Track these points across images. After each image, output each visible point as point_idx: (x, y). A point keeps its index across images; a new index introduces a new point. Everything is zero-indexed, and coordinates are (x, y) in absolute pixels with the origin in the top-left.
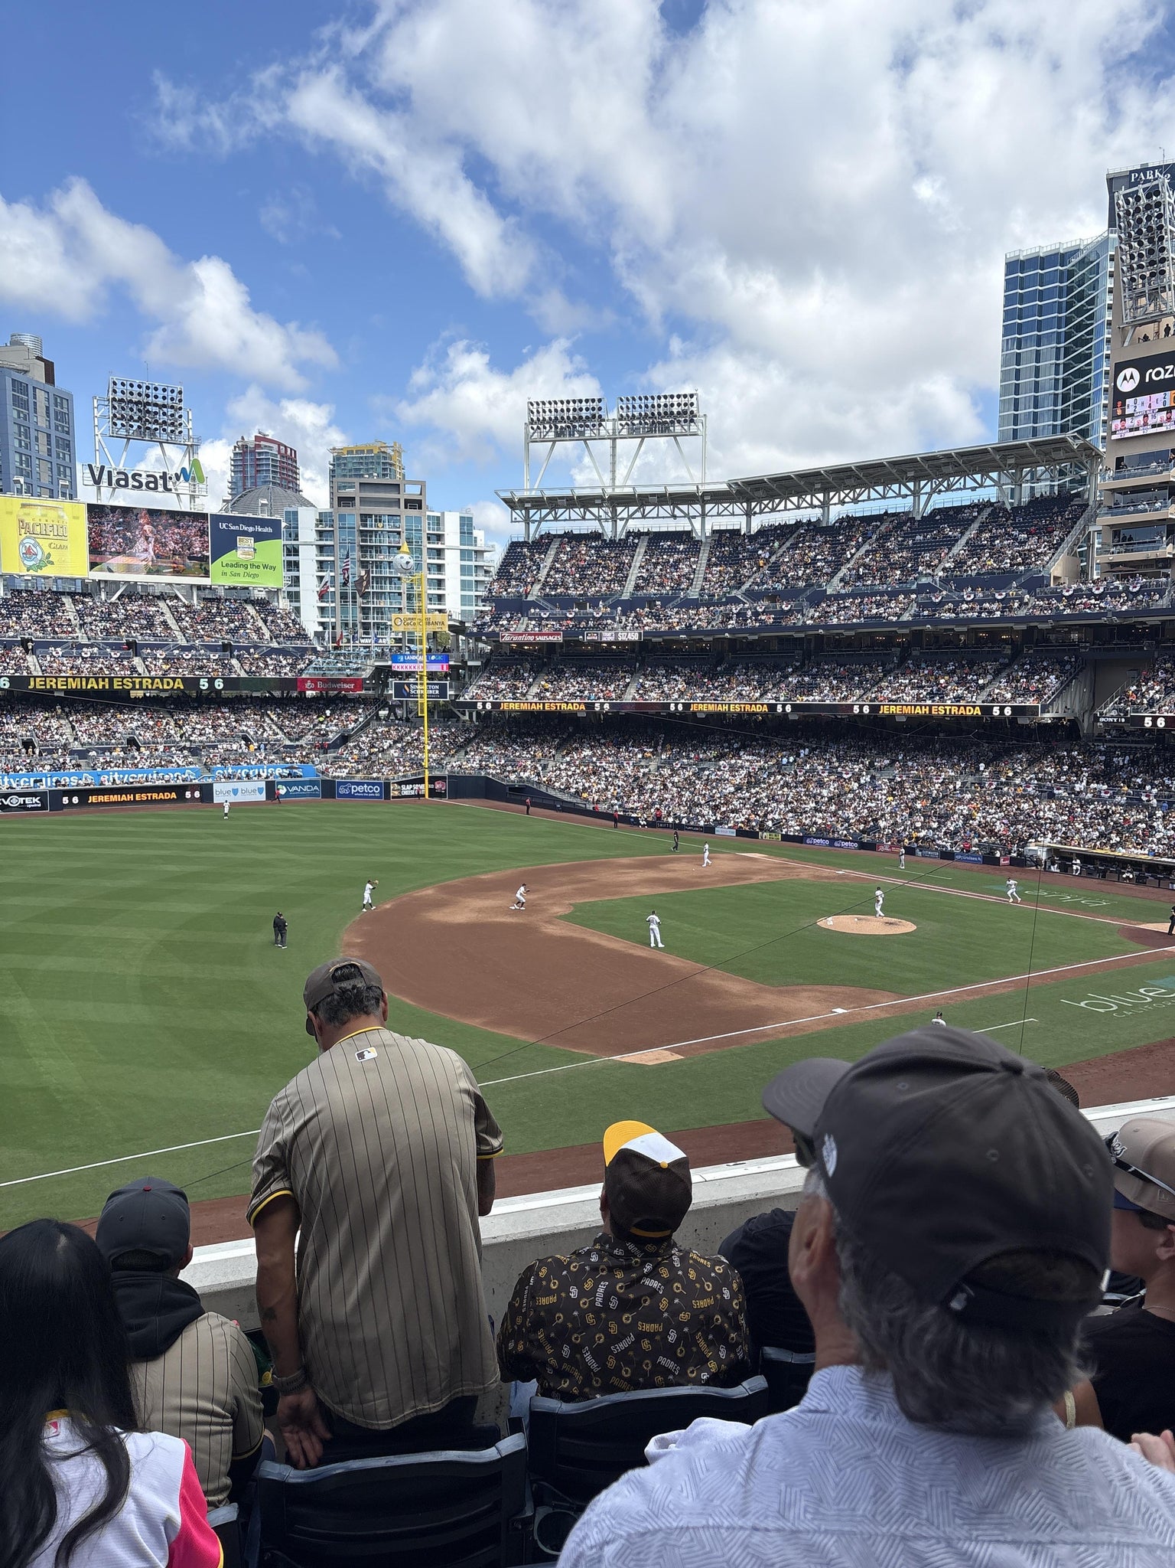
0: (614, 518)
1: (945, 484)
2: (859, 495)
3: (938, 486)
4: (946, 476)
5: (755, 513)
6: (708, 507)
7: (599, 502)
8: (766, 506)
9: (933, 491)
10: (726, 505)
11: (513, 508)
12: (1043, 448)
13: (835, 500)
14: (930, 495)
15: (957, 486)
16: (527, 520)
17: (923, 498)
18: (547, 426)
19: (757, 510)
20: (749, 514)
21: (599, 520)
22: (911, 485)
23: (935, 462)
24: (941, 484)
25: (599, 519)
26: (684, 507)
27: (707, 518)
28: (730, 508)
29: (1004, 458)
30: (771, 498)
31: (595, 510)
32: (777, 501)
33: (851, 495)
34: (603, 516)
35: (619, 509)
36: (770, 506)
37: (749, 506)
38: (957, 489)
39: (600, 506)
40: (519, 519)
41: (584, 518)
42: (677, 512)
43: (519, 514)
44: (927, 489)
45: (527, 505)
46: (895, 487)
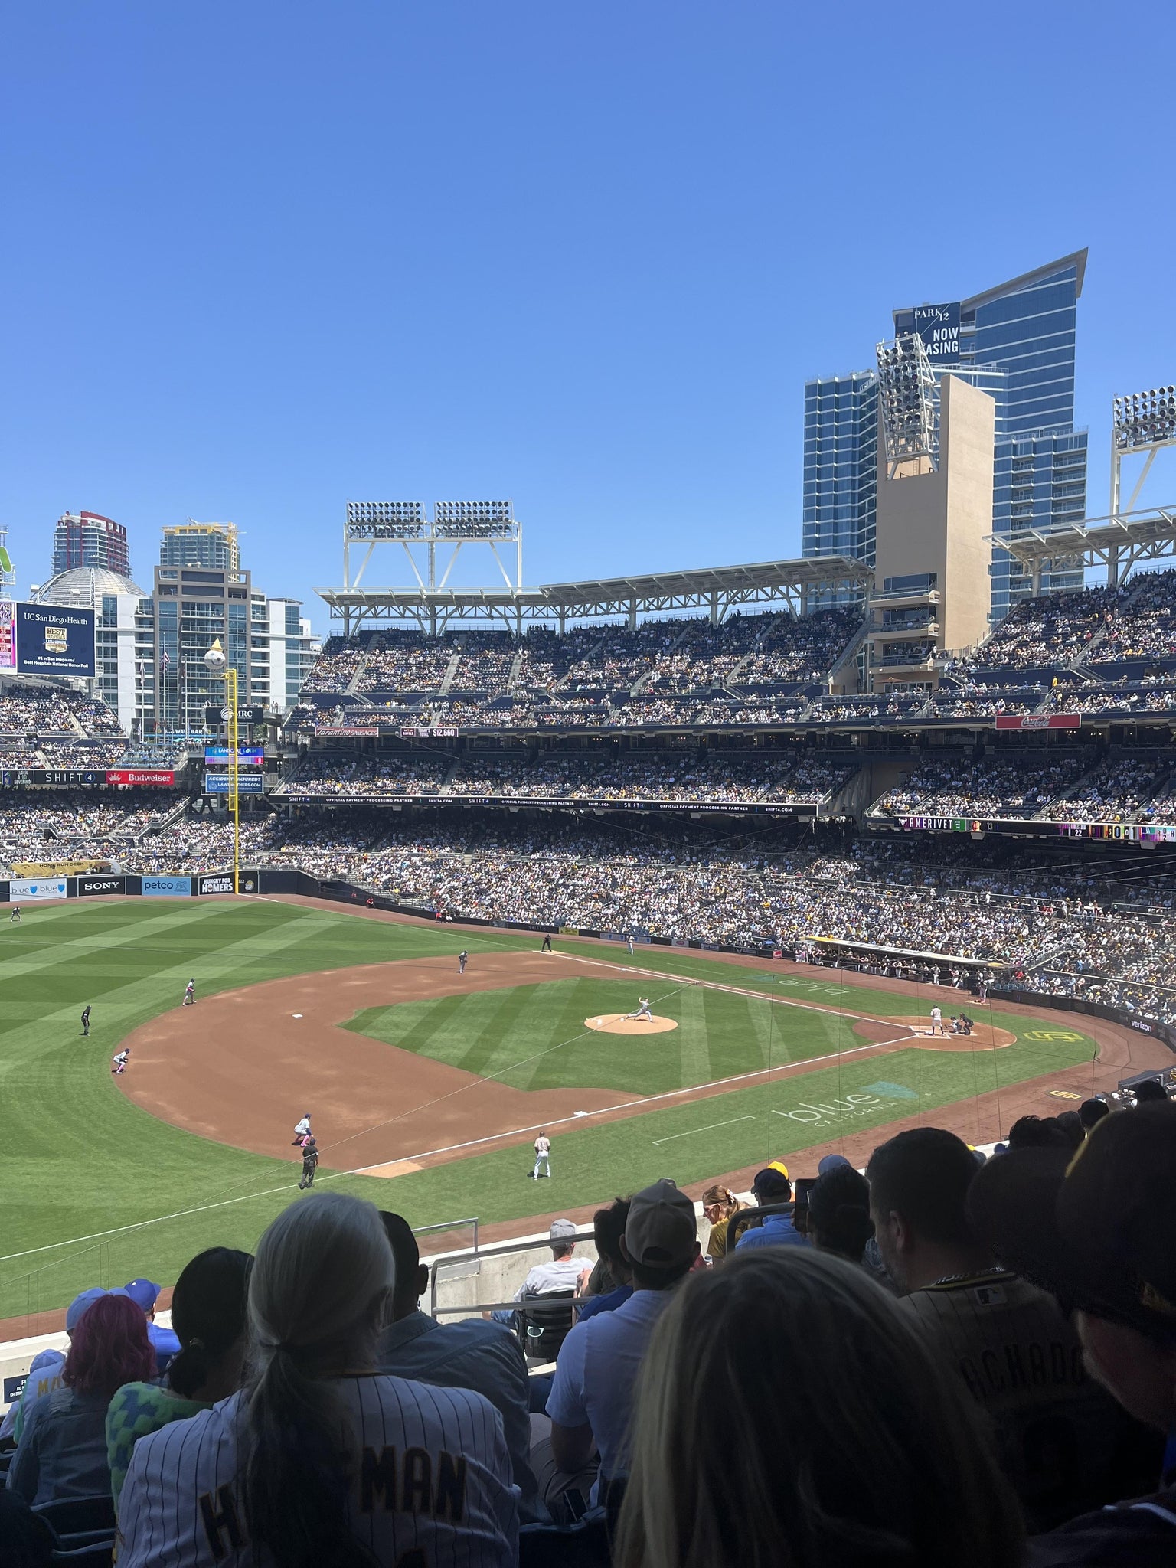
0: (433, 617)
1: (739, 595)
2: (663, 603)
3: (733, 598)
4: (741, 589)
5: (568, 616)
6: (524, 609)
7: (418, 601)
8: (578, 610)
9: (729, 602)
10: (540, 608)
11: (333, 604)
12: (825, 567)
13: (641, 607)
14: (726, 605)
15: (750, 597)
16: (347, 616)
17: (720, 608)
18: (366, 527)
19: (570, 613)
20: (562, 617)
21: (419, 619)
22: (709, 595)
23: (728, 576)
24: (736, 595)
25: (417, 616)
26: (501, 609)
27: (523, 620)
28: (545, 611)
29: (790, 574)
30: (583, 603)
31: (414, 608)
32: (588, 605)
33: (655, 603)
34: (423, 614)
35: (438, 608)
36: (582, 610)
37: (562, 609)
38: (751, 601)
39: (419, 605)
40: (338, 615)
41: (403, 617)
42: (494, 613)
43: (339, 610)
44: (724, 600)
45: (346, 602)
46: (695, 597)
